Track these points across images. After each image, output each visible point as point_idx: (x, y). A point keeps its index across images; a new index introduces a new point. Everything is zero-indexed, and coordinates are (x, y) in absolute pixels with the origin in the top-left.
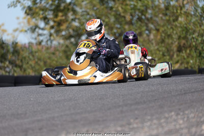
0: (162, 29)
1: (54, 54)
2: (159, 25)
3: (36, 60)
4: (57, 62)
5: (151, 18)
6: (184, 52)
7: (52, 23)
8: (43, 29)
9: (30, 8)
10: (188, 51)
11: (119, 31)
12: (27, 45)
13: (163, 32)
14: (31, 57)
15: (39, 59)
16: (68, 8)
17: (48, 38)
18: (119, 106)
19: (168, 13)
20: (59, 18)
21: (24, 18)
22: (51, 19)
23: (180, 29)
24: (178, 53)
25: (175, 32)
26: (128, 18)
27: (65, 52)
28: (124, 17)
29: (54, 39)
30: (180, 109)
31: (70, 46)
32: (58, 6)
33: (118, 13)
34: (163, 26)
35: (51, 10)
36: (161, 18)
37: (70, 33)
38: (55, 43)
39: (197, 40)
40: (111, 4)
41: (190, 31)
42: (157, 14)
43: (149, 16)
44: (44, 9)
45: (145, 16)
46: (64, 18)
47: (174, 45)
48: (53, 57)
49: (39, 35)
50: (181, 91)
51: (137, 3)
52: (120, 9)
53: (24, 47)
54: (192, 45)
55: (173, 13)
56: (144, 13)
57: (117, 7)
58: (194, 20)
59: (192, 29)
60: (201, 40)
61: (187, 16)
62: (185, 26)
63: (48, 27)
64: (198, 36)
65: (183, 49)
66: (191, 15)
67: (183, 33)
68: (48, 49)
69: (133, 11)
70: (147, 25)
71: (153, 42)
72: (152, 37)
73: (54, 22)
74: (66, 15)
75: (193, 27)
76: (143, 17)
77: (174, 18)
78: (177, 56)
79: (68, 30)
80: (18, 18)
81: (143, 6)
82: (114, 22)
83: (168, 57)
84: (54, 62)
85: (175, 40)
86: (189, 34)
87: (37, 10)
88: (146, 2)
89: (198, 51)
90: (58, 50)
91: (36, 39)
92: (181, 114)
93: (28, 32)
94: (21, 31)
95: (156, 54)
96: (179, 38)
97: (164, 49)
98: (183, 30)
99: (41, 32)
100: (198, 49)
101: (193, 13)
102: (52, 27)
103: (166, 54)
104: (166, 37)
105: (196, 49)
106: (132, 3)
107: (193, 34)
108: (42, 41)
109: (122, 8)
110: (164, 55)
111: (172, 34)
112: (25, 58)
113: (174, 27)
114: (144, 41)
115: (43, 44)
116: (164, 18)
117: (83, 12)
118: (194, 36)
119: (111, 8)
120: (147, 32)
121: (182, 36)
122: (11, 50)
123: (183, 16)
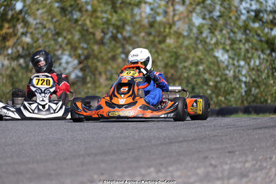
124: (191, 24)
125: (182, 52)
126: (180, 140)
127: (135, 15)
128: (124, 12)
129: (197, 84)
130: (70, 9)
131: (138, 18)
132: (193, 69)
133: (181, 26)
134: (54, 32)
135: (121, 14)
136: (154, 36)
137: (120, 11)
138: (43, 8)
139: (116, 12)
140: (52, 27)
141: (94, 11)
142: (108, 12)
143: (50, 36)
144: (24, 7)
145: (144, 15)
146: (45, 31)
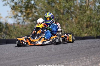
0: (78, 17)
1: (25, 29)
2: (77, 15)
3: (17, 31)
4: (27, 32)
5: (73, 11)
6: (89, 28)
7: (24, 14)
8: (20, 17)
9: (14, 6)
10: (91, 28)
11: (58, 18)
12: (12, 24)
13: (79, 18)
14: (14, 30)
15: (19, 31)
16: (33, 7)
17: (23, 21)
18: (58, 54)
19: (81, 9)
20: (28, 11)
21: (11, 11)
22: (24, 11)
23: (87, 17)
24: (86, 28)
25: (85, 18)
26: (62, 11)
27: (31, 28)
28: (60, 11)
29: (26, 22)
30: (87, 56)
31: (33, 25)
32: (27, 6)
33: (57, 9)
34: (79, 15)
35: (24, 7)
36: (78, 11)
37: (33, 18)
38: (26, 23)
39: (96, 22)
40: (53, 4)
41: (92, 18)
42: (76, 10)
43: (72, 10)
44: (21, 7)
45: (70, 10)
46: (30, 11)
47: (84, 25)
48: (25, 30)
49: (18, 19)
50: (88, 47)
51: (66, 4)
52: (58, 7)
53: (11, 25)
54: (93, 25)
55: (84, 9)
56: (69, 9)
57: (57, 6)
58: (94, 12)
59: (93, 17)
60: (98, 22)
61: (91, 11)
62: (90, 15)
63: (22, 15)
64: (96, 20)
65: (89, 26)
66: (93, 10)
67: (89, 19)
68: (22, 26)
69: (64, 8)
70: (71, 15)
71: (74, 23)
72: (73, 20)
73: (26, 13)
74: (31, 10)
75: (94, 16)
76: (69, 11)
77: (84, 11)
78: (86, 30)
79: (32, 17)
80: (8, 11)
81: (69, 6)
82: (55, 13)
83: (81, 31)
84: (26, 33)
85: (85, 22)
86: (91, 19)
87: (17, 7)
88: (71, 4)
89: (96, 28)
90: (27, 27)
91: (17, 21)
92: (88, 58)
93: (13, 18)
94: (9, 18)
95: (76, 29)
96: (87, 21)
97: (79, 26)
98: (89, 17)
99: (19, 18)
100: (96, 27)
101: (93, 9)
102: (25, 16)
103: (80, 29)
104: (81, 21)
105: (95, 26)
106: (64, 4)
107: (94, 19)
108: (20, 22)
109: (59, 6)
110: (79, 29)
111: (83, 19)
112: (11, 31)
113: (84, 16)
114: (70, 22)
115: (20, 24)
116: (79, 11)
117: (40, 8)
118: (94, 20)
119: (54, 7)
120: (71, 18)
121: (88, 20)
122: (5, 26)
123: (89, 10)
124: (95, 6)
125: (93, 16)
126: (93, 47)
127: (75, 3)
128: (71, 3)
129: (99, 27)
130: (51, 2)
131: (76, 4)
132: (97, 22)
133: (92, 7)
134: (46, 11)
135: (69, 3)
136: (82, 11)
137: (69, 2)
138: (41, 2)
139: (68, 3)
140: (45, 9)
141: (60, 3)
142: (65, 3)
143: (44, 12)
144: (34, 2)
145: (78, 3)
146: (42, 11)
